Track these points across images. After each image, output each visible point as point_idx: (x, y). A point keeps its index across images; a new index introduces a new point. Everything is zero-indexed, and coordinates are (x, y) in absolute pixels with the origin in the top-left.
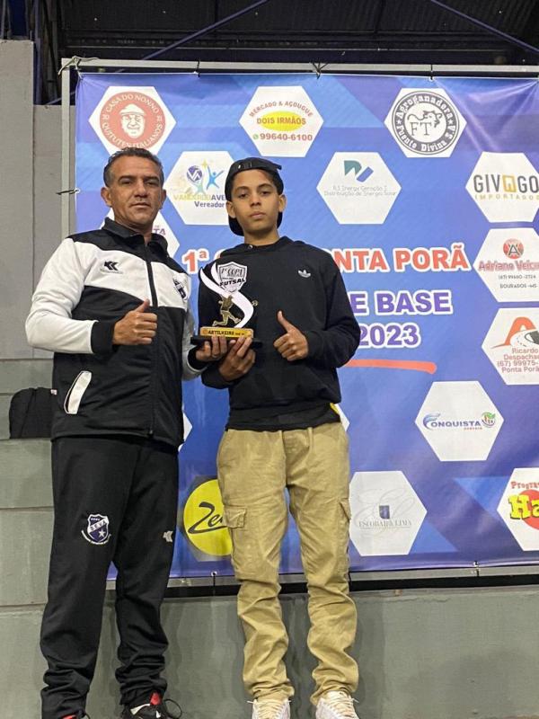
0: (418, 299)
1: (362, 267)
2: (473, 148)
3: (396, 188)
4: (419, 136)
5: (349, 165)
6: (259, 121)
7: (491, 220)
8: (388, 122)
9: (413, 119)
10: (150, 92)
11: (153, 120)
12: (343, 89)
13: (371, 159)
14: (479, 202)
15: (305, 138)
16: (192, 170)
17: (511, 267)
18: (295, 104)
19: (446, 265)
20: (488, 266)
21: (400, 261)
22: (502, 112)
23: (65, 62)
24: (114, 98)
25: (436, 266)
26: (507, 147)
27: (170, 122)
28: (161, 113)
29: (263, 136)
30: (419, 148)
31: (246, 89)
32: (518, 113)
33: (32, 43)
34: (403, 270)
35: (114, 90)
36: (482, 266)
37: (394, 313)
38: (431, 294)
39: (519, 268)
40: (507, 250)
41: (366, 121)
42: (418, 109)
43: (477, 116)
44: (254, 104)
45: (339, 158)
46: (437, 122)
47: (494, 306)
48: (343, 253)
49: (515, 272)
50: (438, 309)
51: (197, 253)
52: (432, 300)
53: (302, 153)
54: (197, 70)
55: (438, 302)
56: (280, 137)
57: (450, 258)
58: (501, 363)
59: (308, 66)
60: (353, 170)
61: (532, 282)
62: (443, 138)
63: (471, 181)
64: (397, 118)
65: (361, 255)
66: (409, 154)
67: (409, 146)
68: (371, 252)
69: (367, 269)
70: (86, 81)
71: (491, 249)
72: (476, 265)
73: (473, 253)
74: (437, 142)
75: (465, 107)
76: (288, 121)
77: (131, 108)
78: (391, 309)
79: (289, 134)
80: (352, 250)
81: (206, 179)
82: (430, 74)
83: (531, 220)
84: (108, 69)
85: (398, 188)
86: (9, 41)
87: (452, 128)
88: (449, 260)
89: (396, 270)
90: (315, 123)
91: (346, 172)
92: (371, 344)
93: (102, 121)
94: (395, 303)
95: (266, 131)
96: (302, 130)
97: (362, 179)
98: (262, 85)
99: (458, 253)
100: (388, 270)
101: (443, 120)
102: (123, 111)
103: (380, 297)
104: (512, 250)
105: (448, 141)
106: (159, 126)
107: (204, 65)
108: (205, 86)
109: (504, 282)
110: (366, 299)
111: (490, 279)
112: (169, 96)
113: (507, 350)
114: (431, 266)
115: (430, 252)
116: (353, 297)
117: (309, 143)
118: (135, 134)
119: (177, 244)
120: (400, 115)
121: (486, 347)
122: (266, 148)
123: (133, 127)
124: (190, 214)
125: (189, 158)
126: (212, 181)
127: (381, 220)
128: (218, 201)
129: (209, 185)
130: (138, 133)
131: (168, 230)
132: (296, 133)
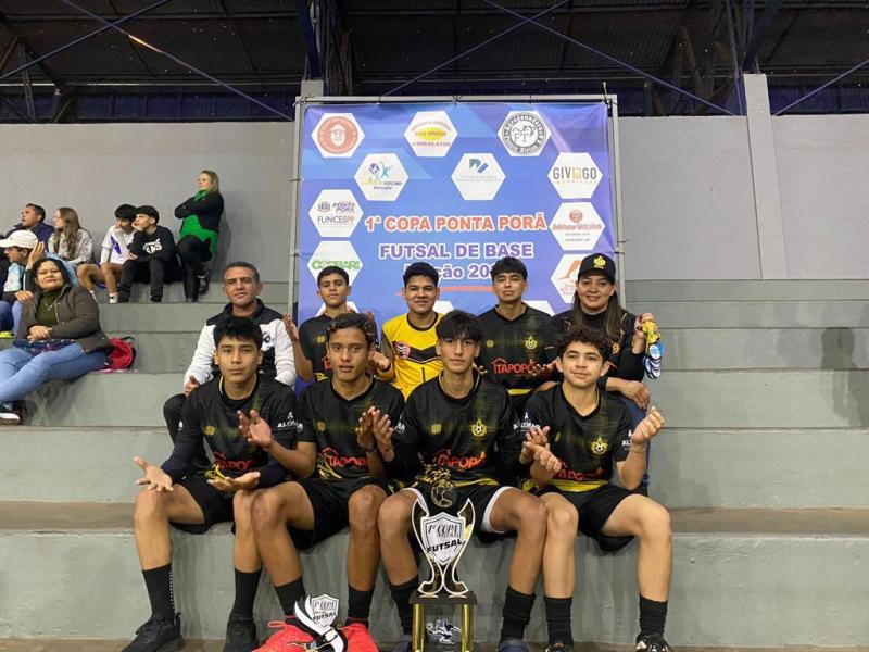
0: (512, 248)
1: (477, 227)
2: (555, 149)
3: (502, 176)
4: (519, 142)
5: (473, 162)
6: (417, 134)
7: (563, 197)
8: (500, 133)
9: (516, 132)
10: (350, 116)
11: (350, 135)
12: (472, 112)
13: (487, 158)
14: (556, 186)
15: (446, 144)
16: (373, 166)
17: (574, 228)
18: (441, 123)
19: (531, 227)
20: (559, 227)
21: (502, 224)
23: (298, 98)
24: (327, 121)
25: (525, 227)
26: (576, 146)
27: (361, 136)
28: (356, 131)
29: (418, 144)
30: (519, 150)
31: (409, 114)
33: (322, 82)
34: (504, 230)
35: (327, 116)
36: (555, 227)
38: (521, 245)
39: (579, 228)
40: (572, 216)
41: (482, 130)
42: (520, 125)
43: (559, 130)
44: (413, 123)
45: (467, 157)
46: (532, 133)
47: (560, 252)
48: (466, 219)
49: (576, 231)
50: (524, 254)
51: (374, 218)
52: (521, 249)
53: (443, 154)
54: (380, 102)
55: (524, 250)
56: (429, 144)
57: (534, 222)
58: (562, 290)
59: (450, 98)
60: (475, 166)
61: (587, 237)
62: (536, 143)
63: (551, 172)
65: (477, 220)
66: (513, 154)
67: (513, 149)
68: (484, 218)
69: (480, 229)
70: (311, 110)
71: (562, 215)
72: (551, 227)
73: (549, 219)
74: (531, 146)
75: (549, 122)
76: (435, 133)
77: (338, 127)
78: (494, 254)
79: (435, 142)
80: (471, 217)
81: (381, 172)
82: (530, 101)
83: (589, 196)
84: (326, 102)
85: (504, 176)
86: (309, 81)
87: (541, 137)
88: (534, 224)
89: (499, 229)
90: (452, 135)
91: (471, 166)
92: (480, 277)
93: (319, 135)
94: (497, 250)
95: (418, 139)
96: (444, 139)
97: (481, 171)
98: (420, 110)
99: (540, 219)
100: (494, 229)
101: (536, 132)
102: (332, 129)
104: (576, 217)
105: (538, 145)
106: (354, 139)
107: (384, 98)
108: (383, 112)
109: (569, 237)
110: (478, 248)
111: (559, 236)
112: (361, 119)
113: (567, 281)
114: (522, 227)
115: (522, 218)
116: (470, 246)
117: (447, 148)
118: (339, 143)
119: (362, 213)
120: (508, 129)
121: (554, 279)
122: (420, 152)
123: (338, 139)
124: (370, 194)
125: (371, 159)
126: (384, 173)
127: (490, 197)
128: (388, 186)
129: (383, 176)
130: (341, 143)
131: (356, 204)
132: (440, 141)
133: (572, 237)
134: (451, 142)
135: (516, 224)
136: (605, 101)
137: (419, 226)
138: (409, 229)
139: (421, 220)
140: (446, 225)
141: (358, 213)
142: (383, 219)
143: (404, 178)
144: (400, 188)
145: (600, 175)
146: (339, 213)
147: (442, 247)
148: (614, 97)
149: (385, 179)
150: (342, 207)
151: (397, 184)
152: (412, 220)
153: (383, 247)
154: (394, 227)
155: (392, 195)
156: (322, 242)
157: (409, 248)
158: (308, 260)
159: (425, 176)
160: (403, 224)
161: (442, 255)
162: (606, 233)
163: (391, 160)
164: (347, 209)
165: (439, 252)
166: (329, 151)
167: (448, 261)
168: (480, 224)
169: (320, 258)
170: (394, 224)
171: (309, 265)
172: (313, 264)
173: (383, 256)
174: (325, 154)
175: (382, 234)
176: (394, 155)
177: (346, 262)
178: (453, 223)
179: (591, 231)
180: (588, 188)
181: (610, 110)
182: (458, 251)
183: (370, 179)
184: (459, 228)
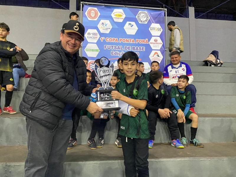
0: (139, 48)
2: (151, 22)
3: (137, 29)
4: (142, 20)
5: (129, 24)
6: (115, 15)
7: (153, 35)
8: (137, 17)
9: (141, 17)
10: (96, 9)
12: (129, 10)
13: (133, 23)
14: (151, 32)
15: (122, 19)
16: (103, 23)
17: (155, 43)
18: (121, 13)
20: (151, 43)
21: (137, 41)
22: (156, 16)
23: (81, 2)
25: (143, 43)
26: (157, 23)
27: (99, 14)
28: (98, 12)
29: (115, 18)
30: (141, 22)
31: (112, 9)
32: (159, 16)
34: (137, 43)
35: (90, 8)
36: (150, 43)
37: (135, 50)
38: (142, 47)
40: (155, 41)
41: (133, 16)
42: (142, 15)
43: (152, 17)
45: (128, 23)
46: (145, 17)
47: (151, 50)
48: (127, 39)
49: (156, 44)
50: (142, 50)
51: (103, 38)
52: (142, 48)
54: (104, 5)
55: (143, 49)
56: (118, 18)
58: (152, 60)
59: (124, 6)
61: (158, 46)
63: (150, 28)
64: (138, 16)
65: (130, 40)
66: (140, 23)
67: (140, 21)
68: (132, 39)
69: (131, 42)
70: (85, 6)
72: (149, 43)
73: (149, 40)
74: (145, 21)
75: (150, 15)
76: (119, 15)
77: (93, 11)
78: (135, 49)
80: (129, 39)
81: (105, 25)
82: (145, 9)
83: (159, 35)
84: (89, 4)
87: (147, 19)
88: (145, 42)
90: (124, 16)
93: (87, 14)
94: (136, 48)
95: (115, 17)
96: (122, 17)
97: (131, 27)
98: (115, 8)
99: (147, 41)
100: (135, 43)
101: (146, 17)
102: (91, 12)
103: (133, 47)
104: (156, 41)
105: (147, 21)
106: (97, 15)
107: (106, 4)
108: (105, 8)
110: (131, 48)
111: (152, 45)
112: (99, 10)
113: (153, 57)
114: (142, 43)
115: (142, 40)
116: (129, 47)
117: (123, 20)
118: (93, 16)
119: (99, 36)
120: (139, 16)
121: (150, 57)
122: (115, 20)
124: (102, 31)
125: (102, 21)
126: (106, 25)
127: (134, 34)
128: (107, 29)
129: (105, 26)
130: (94, 16)
131: (98, 34)
132: (121, 18)
133: (154, 46)
134: (124, 18)
135: (140, 41)
136: (164, 10)
137: (115, 41)
138: (112, 41)
139: (115, 39)
140: (122, 41)
141: (98, 36)
142: (105, 39)
143: (111, 27)
144: (110, 30)
145: (162, 30)
146: (93, 36)
147: (121, 47)
148: (166, 9)
149: (106, 27)
150: (94, 34)
151: (109, 29)
152: (113, 39)
153: (105, 46)
154: (108, 41)
155: (108, 32)
156: (89, 44)
157: (112, 47)
158: (85, 49)
159: (117, 27)
160: (111, 40)
161: (121, 49)
162: (163, 45)
163: (107, 22)
164: (96, 35)
165: (120, 48)
166: (90, 18)
167: (122, 51)
168: (131, 41)
169: (88, 48)
170: (108, 40)
171: (85, 50)
172: (86, 50)
173: (105, 48)
174: (89, 19)
175: (105, 42)
176: (108, 21)
177: (95, 50)
178: (124, 41)
179: (159, 45)
180: (159, 33)
181: (165, 13)
182: (125, 48)
183: (102, 27)
184: (126, 42)
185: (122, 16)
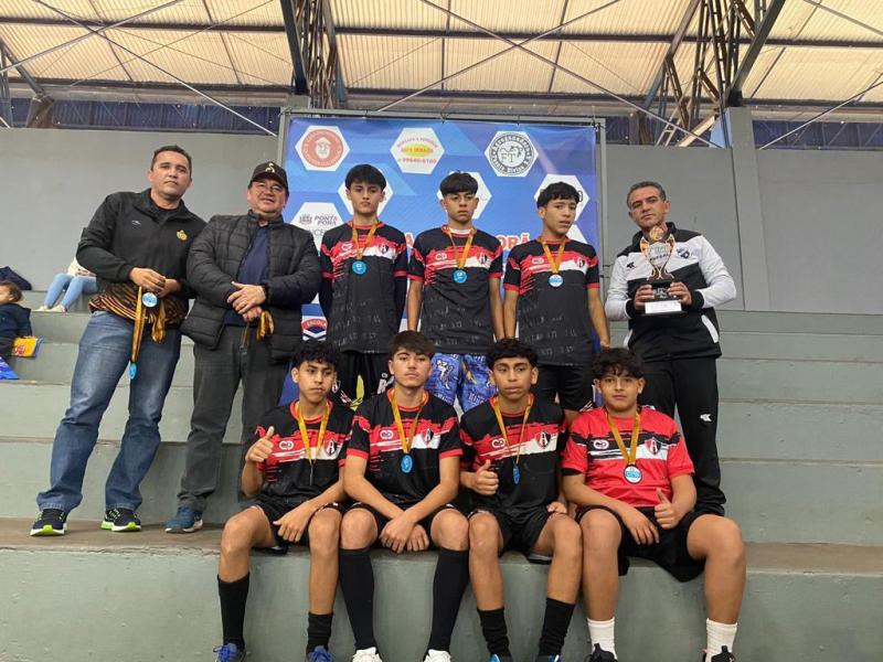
2: (542, 171)
3: (488, 195)
4: (506, 163)
6: (402, 150)
8: (487, 153)
9: (503, 151)
10: (335, 130)
11: (335, 149)
12: (459, 130)
15: (431, 161)
18: (428, 140)
23: (283, 109)
24: (312, 133)
26: (564, 171)
27: (347, 149)
28: (341, 144)
29: (404, 160)
30: (506, 170)
31: (396, 129)
42: (507, 145)
43: (547, 151)
44: (400, 139)
46: (520, 154)
53: (429, 172)
54: (367, 116)
56: (415, 160)
59: (438, 115)
62: (523, 164)
63: (537, 193)
64: (493, 150)
66: (499, 174)
67: (499, 169)
70: (296, 121)
74: (518, 166)
75: (537, 144)
76: (421, 150)
77: (323, 140)
79: (422, 158)
85: (490, 196)
87: (528, 158)
90: (439, 152)
93: (303, 147)
96: (430, 157)
101: (523, 153)
102: (317, 142)
105: (525, 166)
106: (339, 152)
107: (371, 113)
108: (369, 126)
112: (347, 133)
115: (507, 238)
117: (434, 165)
118: (323, 156)
120: (495, 149)
122: (406, 168)
123: (323, 152)
127: (476, 217)
130: (325, 156)
131: (339, 218)
132: (426, 158)
134: (438, 159)
136: (594, 124)
145: (586, 198)
146: (320, 226)
148: (602, 121)
150: (322, 219)
159: (411, 193)
164: (330, 222)
166: (313, 164)
174: (309, 167)
181: (598, 135)
185: (432, 151)
